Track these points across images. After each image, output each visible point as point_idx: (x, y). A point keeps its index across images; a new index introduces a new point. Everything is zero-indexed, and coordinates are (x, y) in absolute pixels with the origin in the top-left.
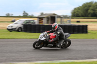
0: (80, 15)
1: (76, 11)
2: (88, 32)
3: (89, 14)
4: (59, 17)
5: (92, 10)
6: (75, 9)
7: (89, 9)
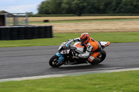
0: (50, 11)
1: (44, 5)
2: (54, 35)
3: (63, 9)
4: (11, 15)
5: (67, 3)
6: (43, 3)
7: (62, 3)
